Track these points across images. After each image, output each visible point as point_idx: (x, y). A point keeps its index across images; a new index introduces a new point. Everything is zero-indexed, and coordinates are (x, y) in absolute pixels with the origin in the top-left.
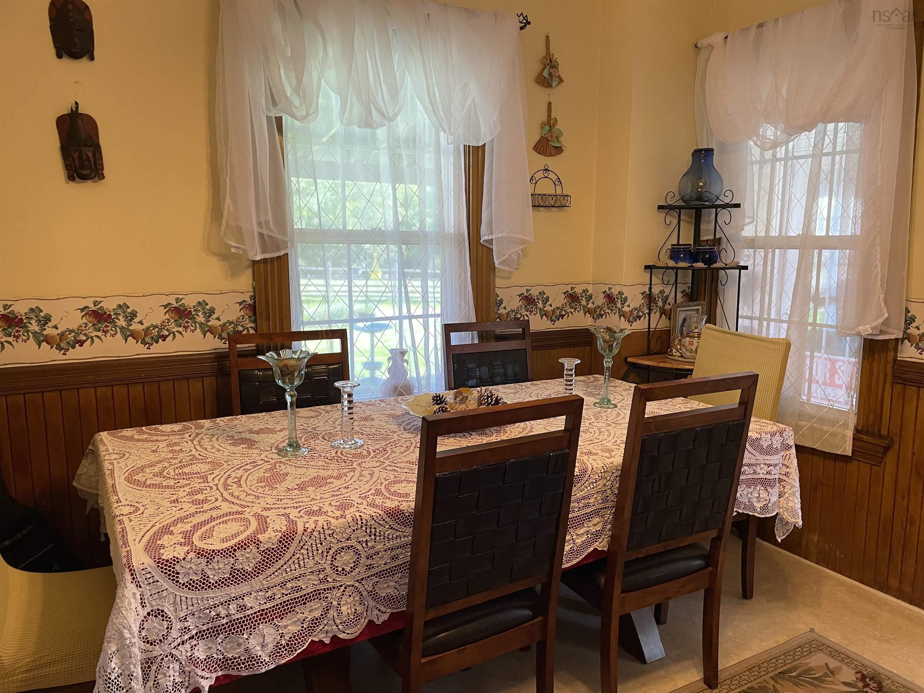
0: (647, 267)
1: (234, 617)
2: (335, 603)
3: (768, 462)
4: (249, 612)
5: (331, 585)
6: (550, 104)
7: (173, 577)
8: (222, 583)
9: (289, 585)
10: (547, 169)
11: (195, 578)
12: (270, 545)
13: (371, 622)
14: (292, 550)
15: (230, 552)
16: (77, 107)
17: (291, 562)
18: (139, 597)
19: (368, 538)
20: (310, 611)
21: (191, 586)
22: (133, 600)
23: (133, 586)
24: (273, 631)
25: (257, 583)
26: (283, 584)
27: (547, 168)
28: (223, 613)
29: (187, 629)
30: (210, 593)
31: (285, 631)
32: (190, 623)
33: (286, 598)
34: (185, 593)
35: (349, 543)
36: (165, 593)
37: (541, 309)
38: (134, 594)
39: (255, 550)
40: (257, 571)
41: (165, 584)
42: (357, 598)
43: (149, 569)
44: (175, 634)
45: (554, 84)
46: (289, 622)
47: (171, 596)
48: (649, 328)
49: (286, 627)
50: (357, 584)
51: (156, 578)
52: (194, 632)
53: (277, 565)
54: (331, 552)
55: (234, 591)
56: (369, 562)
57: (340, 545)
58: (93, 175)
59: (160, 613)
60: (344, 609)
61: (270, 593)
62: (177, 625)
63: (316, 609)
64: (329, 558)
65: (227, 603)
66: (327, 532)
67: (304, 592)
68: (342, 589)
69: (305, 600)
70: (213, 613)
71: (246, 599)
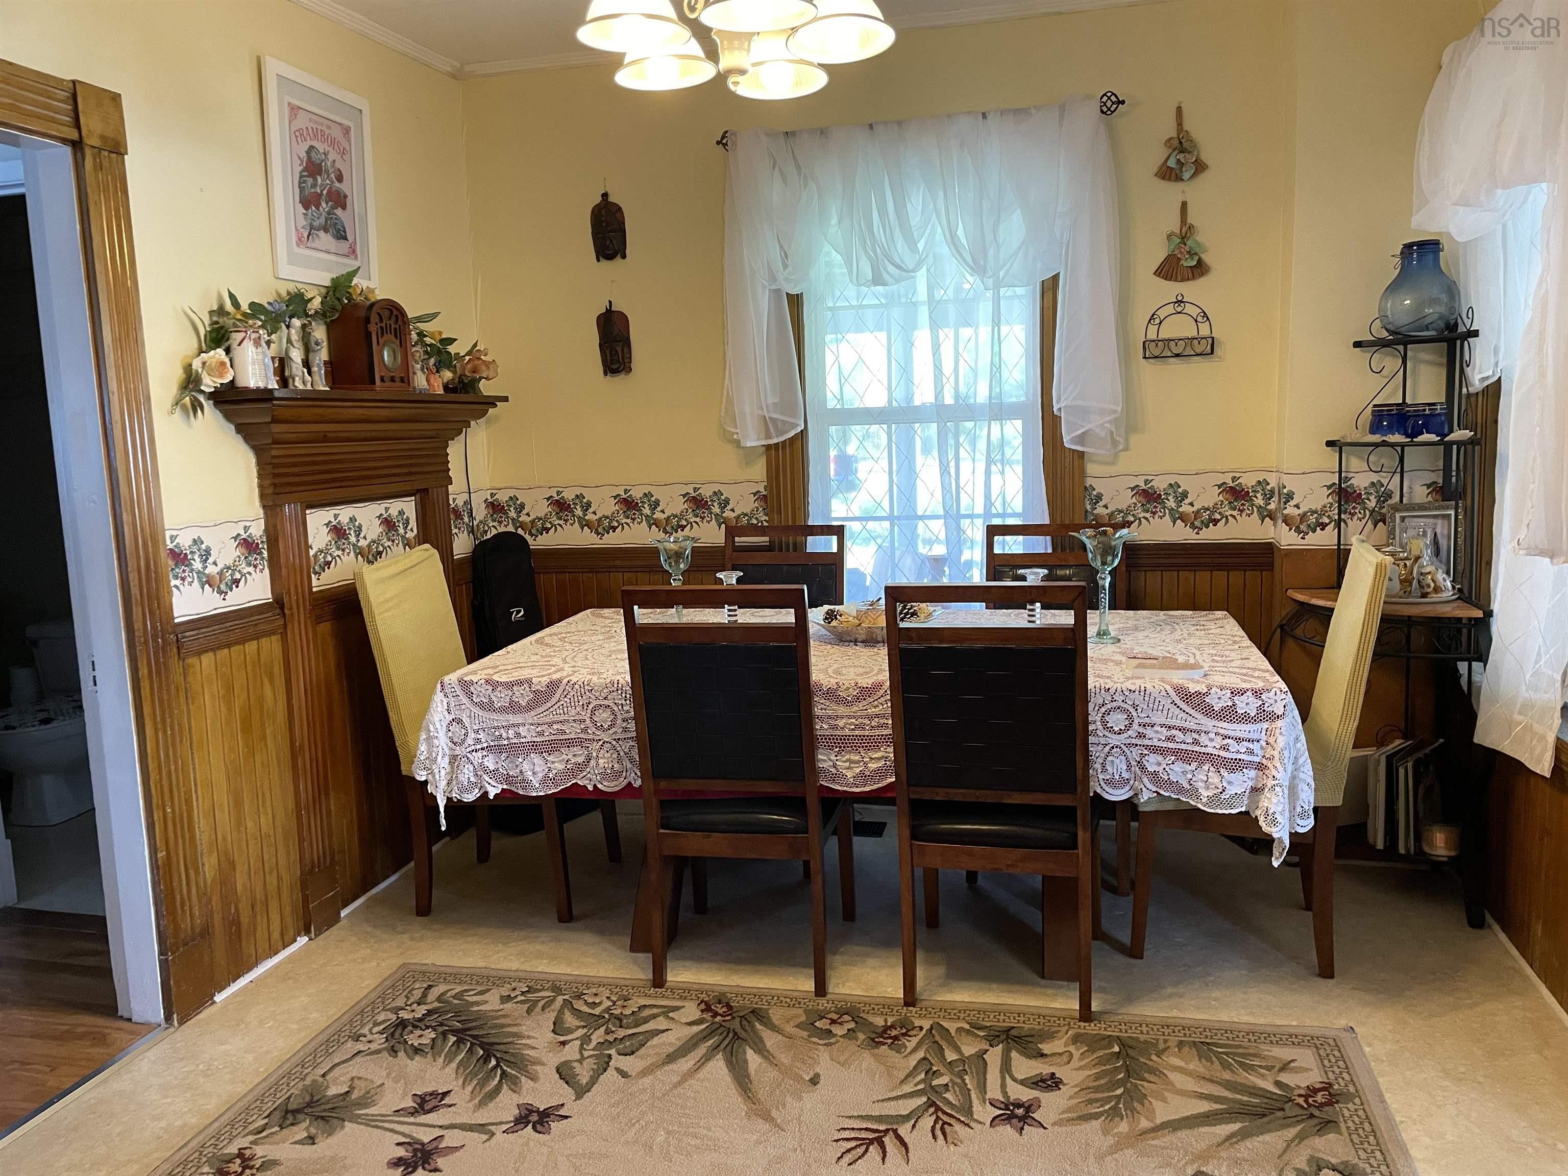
0: (1330, 444)
1: (512, 741)
2: (594, 754)
3: (1222, 731)
4: (523, 740)
5: (591, 737)
6: (1184, 205)
7: (469, 695)
8: (503, 710)
9: (555, 726)
10: (1181, 302)
11: (484, 701)
12: (539, 687)
13: (630, 784)
14: (557, 696)
15: (510, 685)
16: (610, 306)
17: (556, 706)
18: (445, 704)
19: (624, 702)
20: (574, 756)
21: (481, 705)
22: (439, 705)
23: (442, 694)
24: (542, 762)
25: (530, 717)
26: (550, 725)
27: (1180, 298)
28: (504, 735)
29: (478, 741)
30: (495, 716)
31: (552, 766)
32: (482, 736)
33: (553, 737)
34: (477, 711)
35: (606, 702)
36: (463, 707)
37: (1172, 509)
38: (442, 701)
39: (528, 689)
40: (529, 708)
41: (464, 699)
42: (615, 756)
43: (453, 685)
44: (470, 741)
45: (1186, 176)
46: (556, 760)
47: (468, 711)
48: (1339, 544)
49: (553, 762)
50: (614, 743)
51: (458, 693)
52: (485, 745)
53: (545, 707)
54: (591, 706)
55: (513, 719)
56: (625, 724)
57: (598, 702)
58: (621, 368)
59: (459, 721)
60: (601, 761)
61: (539, 729)
62: (472, 735)
63: (580, 755)
64: (589, 711)
65: (507, 728)
66: (586, 687)
67: (567, 737)
68: (601, 743)
69: (570, 743)
70: (497, 733)
71: (521, 728)
